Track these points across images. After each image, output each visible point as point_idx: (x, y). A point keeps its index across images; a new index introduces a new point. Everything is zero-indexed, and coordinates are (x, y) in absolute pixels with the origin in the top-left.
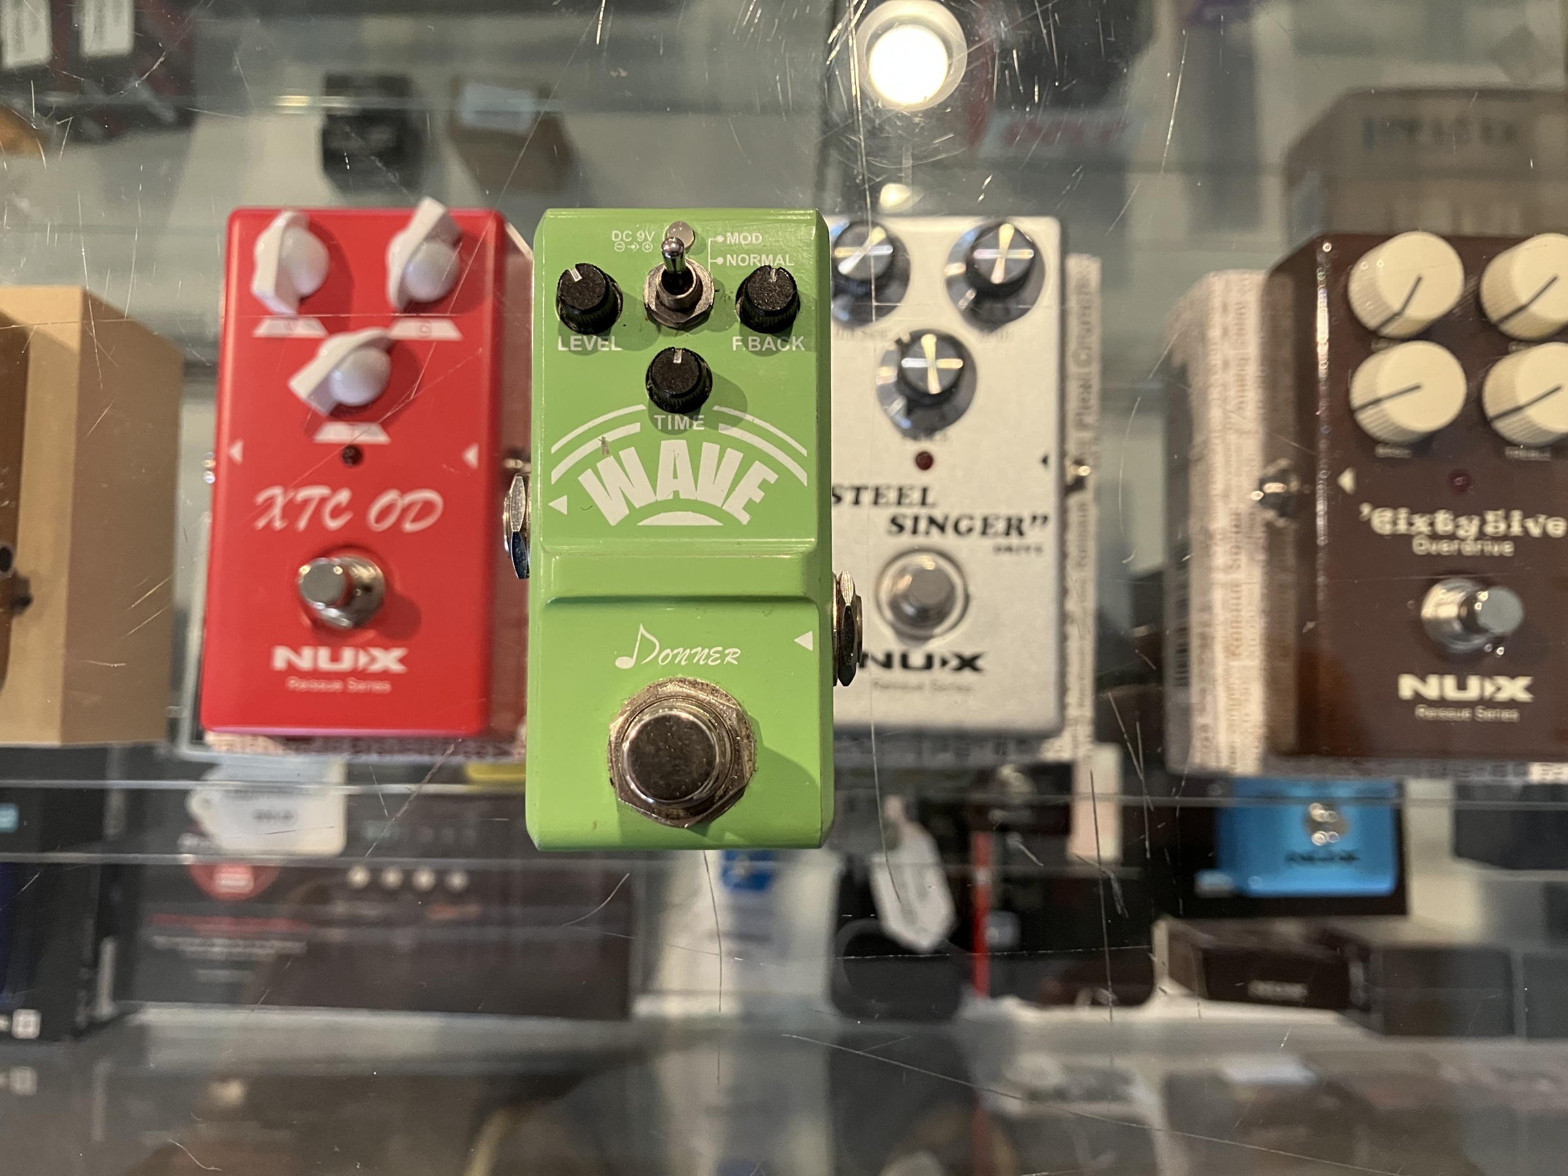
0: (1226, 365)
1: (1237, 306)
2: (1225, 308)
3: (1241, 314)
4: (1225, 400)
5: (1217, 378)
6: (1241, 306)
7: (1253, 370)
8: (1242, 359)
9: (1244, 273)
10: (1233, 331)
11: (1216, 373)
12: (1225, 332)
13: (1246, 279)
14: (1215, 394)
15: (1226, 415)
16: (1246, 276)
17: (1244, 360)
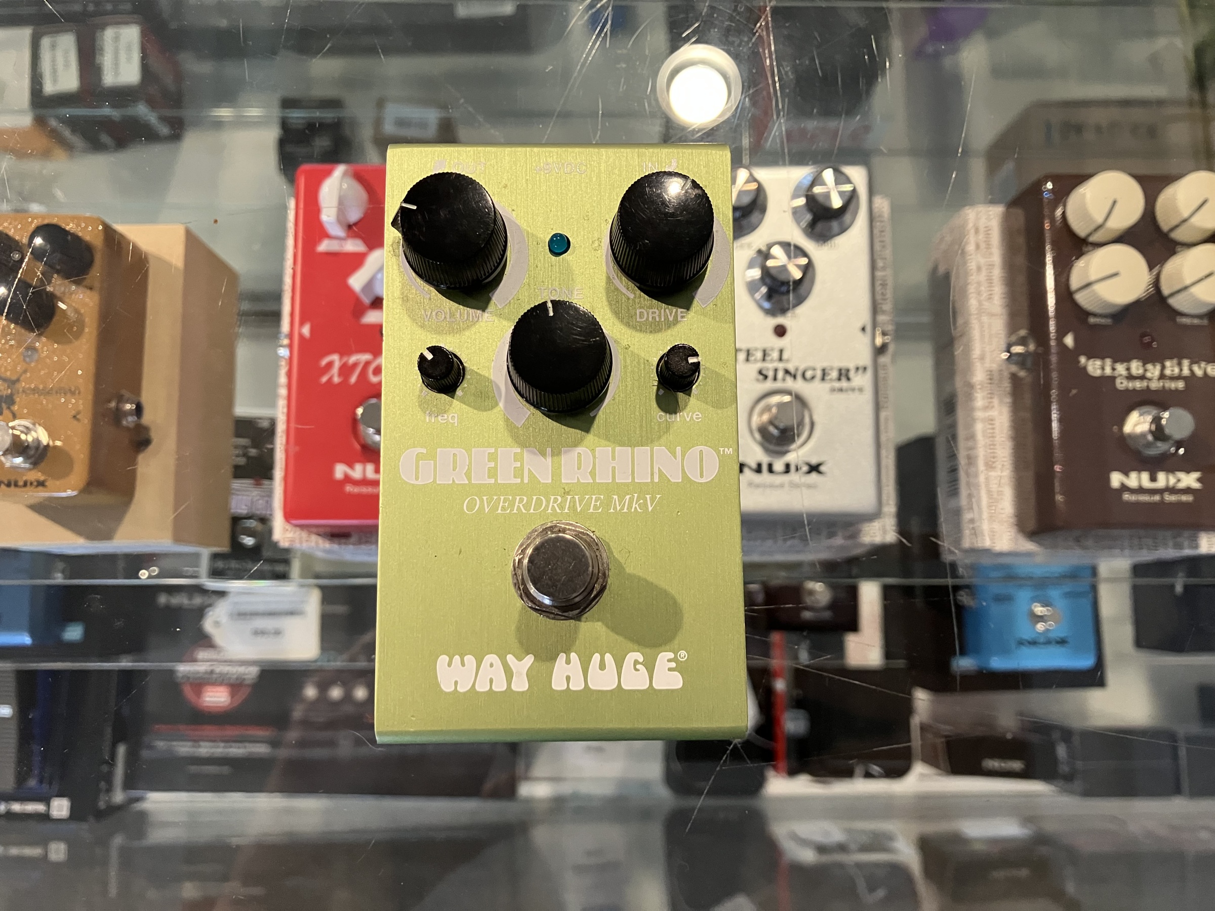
0: (979, 269)
1: (985, 229)
2: (977, 231)
3: (988, 234)
4: (979, 293)
5: (973, 278)
6: (988, 230)
7: (997, 273)
8: (990, 265)
9: (989, 207)
10: (983, 246)
11: (972, 275)
12: (978, 247)
13: (990, 211)
14: (972, 289)
15: (980, 303)
16: (991, 208)
17: (991, 266)
